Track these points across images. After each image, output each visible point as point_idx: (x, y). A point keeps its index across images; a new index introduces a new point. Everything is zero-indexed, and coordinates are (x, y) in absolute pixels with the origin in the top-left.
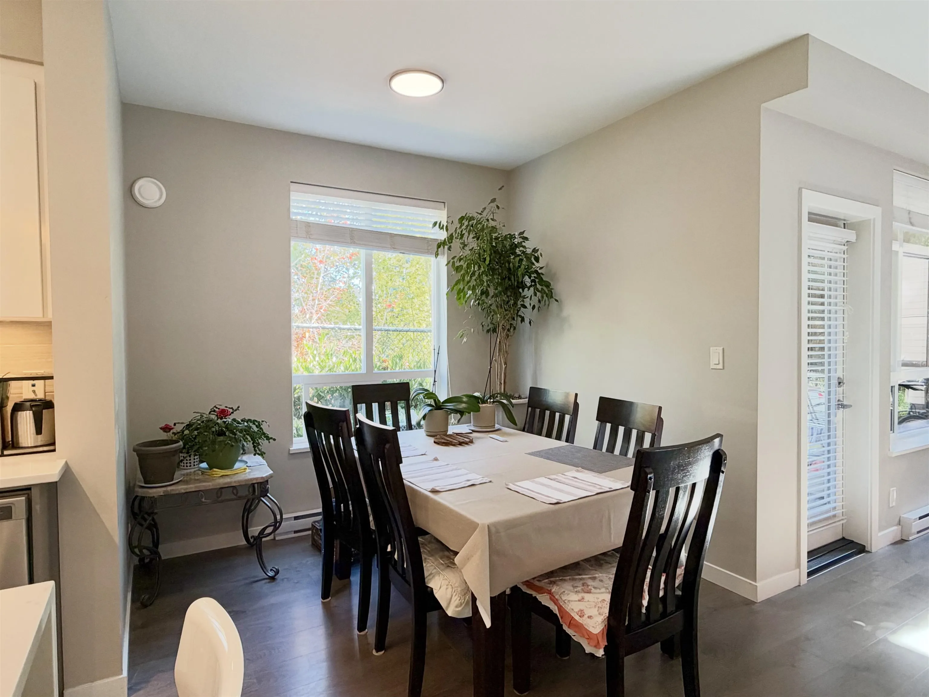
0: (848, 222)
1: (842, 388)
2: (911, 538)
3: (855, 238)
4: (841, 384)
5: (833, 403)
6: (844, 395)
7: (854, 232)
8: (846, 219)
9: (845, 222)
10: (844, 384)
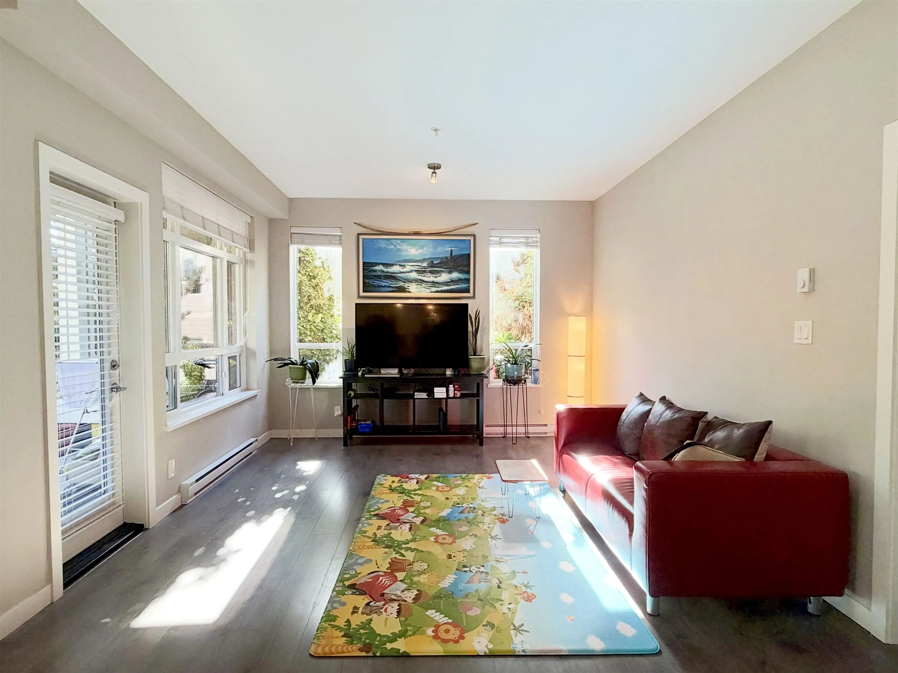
0: (118, 201)
1: (117, 371)
2: (188, 502)
3: (124, 219)
4: (116, 367)
5: (107, 387)
6: (121, 377)
7: (123, 212)
8: (116, 198)
9: (115, 201)
10: (119, 366)
